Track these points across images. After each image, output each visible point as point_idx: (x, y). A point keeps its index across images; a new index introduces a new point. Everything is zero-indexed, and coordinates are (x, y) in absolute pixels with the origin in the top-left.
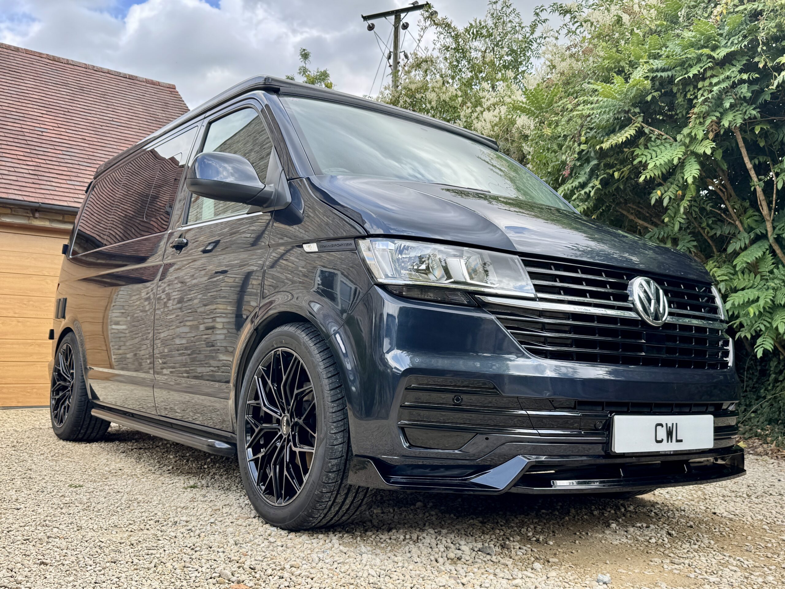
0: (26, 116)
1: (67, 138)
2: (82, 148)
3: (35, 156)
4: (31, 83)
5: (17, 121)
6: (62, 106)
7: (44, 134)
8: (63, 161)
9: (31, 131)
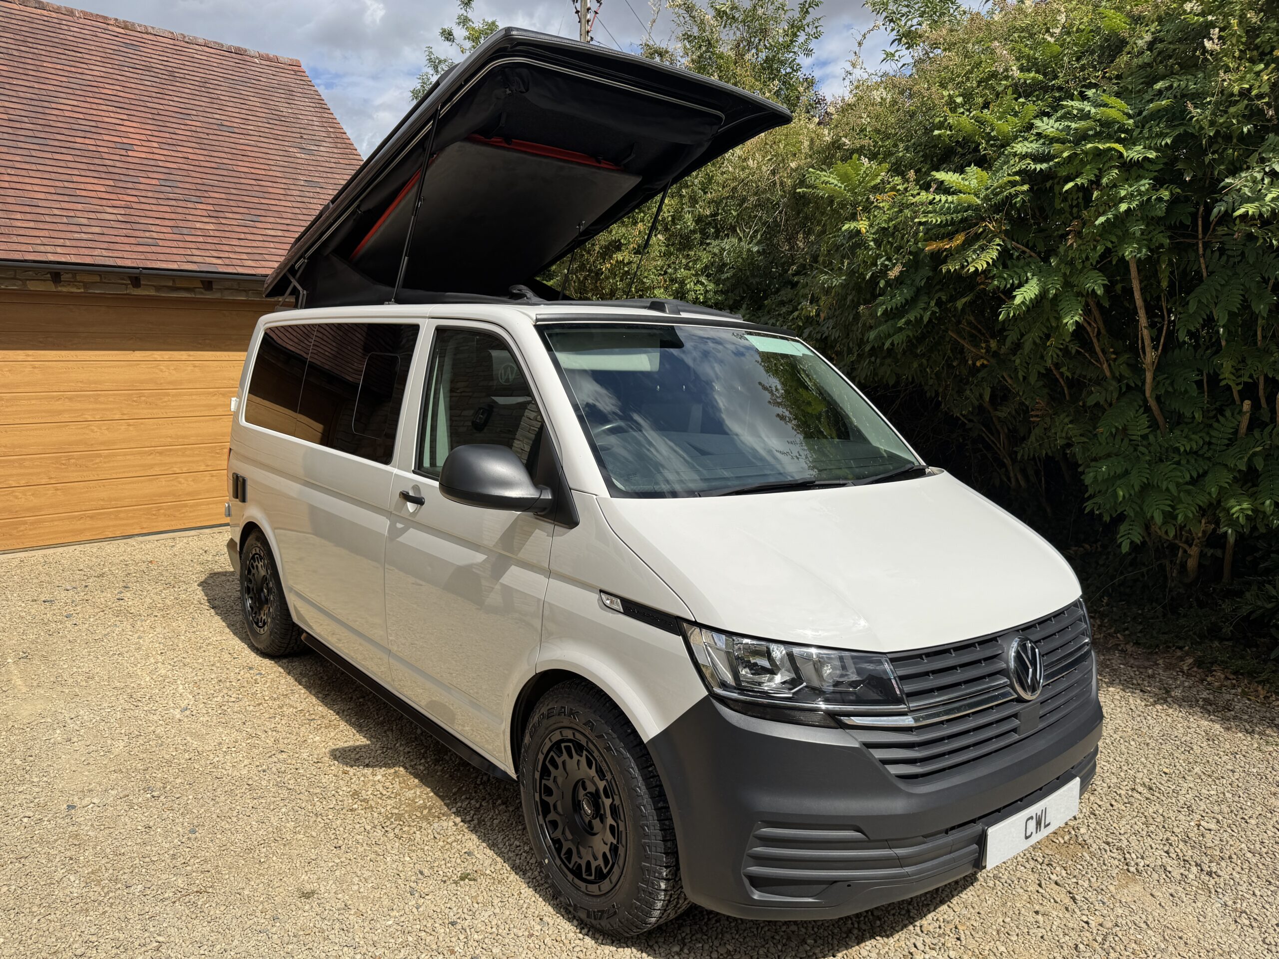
0: (100, 125)
1: (163, 158)
2: (185, 173)
3: (122, 191)
4: (98, 70)
5: (89, 135)
6: (149, 105)
7: (130, 153)
8: (161, 196)
9: (111, 151)
